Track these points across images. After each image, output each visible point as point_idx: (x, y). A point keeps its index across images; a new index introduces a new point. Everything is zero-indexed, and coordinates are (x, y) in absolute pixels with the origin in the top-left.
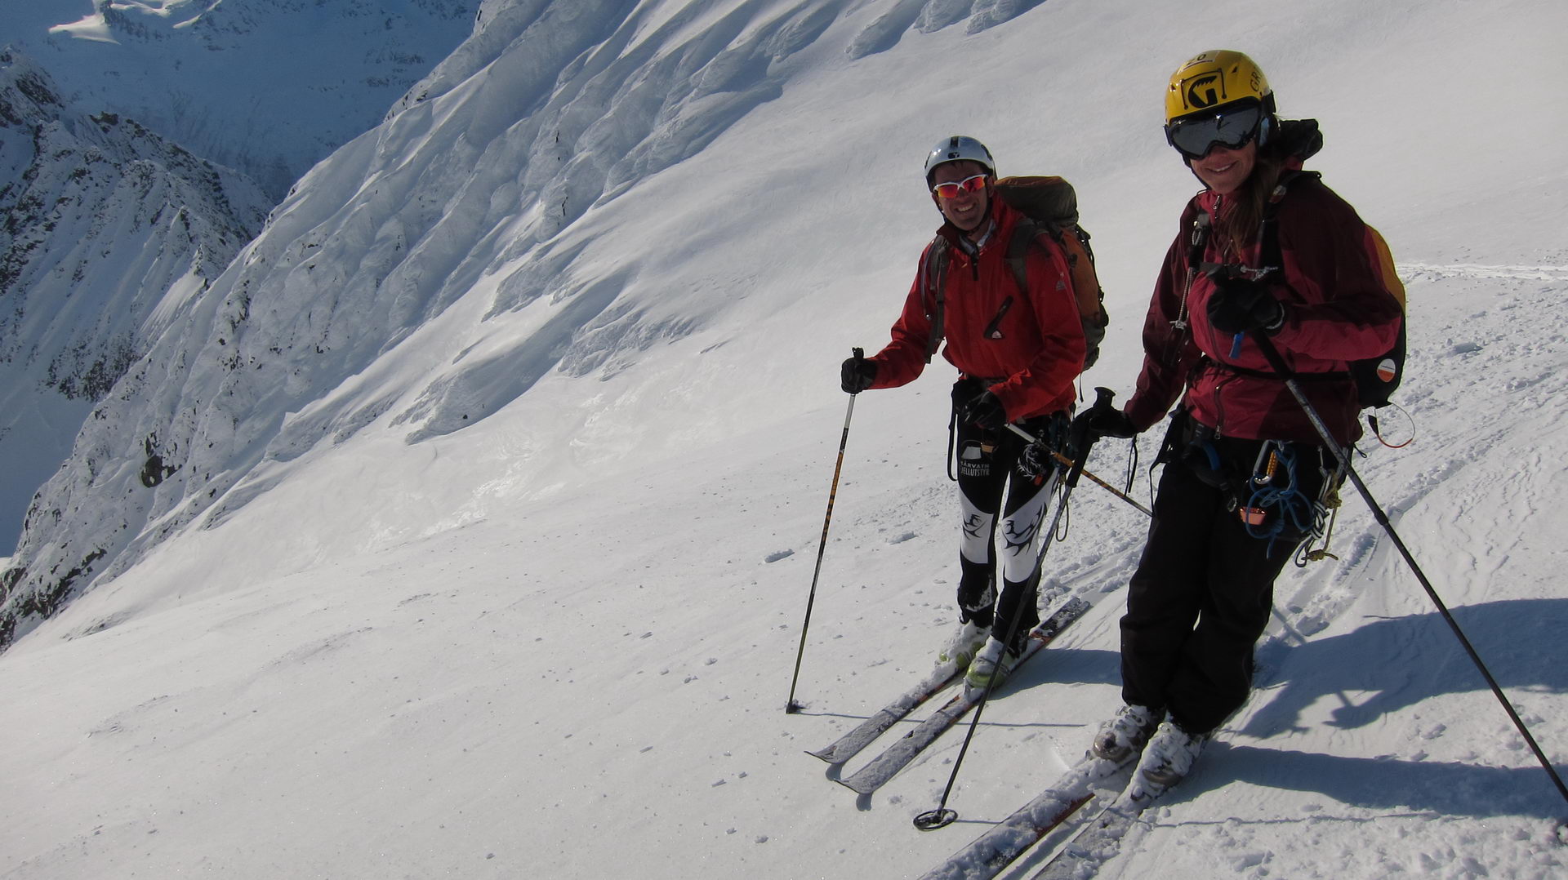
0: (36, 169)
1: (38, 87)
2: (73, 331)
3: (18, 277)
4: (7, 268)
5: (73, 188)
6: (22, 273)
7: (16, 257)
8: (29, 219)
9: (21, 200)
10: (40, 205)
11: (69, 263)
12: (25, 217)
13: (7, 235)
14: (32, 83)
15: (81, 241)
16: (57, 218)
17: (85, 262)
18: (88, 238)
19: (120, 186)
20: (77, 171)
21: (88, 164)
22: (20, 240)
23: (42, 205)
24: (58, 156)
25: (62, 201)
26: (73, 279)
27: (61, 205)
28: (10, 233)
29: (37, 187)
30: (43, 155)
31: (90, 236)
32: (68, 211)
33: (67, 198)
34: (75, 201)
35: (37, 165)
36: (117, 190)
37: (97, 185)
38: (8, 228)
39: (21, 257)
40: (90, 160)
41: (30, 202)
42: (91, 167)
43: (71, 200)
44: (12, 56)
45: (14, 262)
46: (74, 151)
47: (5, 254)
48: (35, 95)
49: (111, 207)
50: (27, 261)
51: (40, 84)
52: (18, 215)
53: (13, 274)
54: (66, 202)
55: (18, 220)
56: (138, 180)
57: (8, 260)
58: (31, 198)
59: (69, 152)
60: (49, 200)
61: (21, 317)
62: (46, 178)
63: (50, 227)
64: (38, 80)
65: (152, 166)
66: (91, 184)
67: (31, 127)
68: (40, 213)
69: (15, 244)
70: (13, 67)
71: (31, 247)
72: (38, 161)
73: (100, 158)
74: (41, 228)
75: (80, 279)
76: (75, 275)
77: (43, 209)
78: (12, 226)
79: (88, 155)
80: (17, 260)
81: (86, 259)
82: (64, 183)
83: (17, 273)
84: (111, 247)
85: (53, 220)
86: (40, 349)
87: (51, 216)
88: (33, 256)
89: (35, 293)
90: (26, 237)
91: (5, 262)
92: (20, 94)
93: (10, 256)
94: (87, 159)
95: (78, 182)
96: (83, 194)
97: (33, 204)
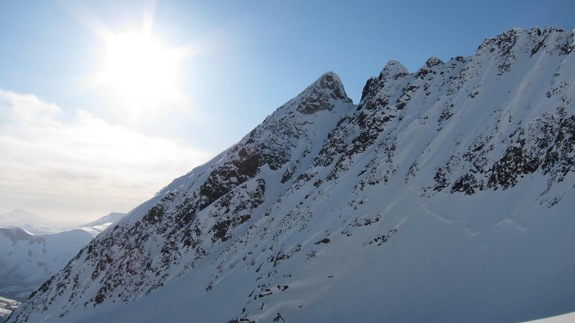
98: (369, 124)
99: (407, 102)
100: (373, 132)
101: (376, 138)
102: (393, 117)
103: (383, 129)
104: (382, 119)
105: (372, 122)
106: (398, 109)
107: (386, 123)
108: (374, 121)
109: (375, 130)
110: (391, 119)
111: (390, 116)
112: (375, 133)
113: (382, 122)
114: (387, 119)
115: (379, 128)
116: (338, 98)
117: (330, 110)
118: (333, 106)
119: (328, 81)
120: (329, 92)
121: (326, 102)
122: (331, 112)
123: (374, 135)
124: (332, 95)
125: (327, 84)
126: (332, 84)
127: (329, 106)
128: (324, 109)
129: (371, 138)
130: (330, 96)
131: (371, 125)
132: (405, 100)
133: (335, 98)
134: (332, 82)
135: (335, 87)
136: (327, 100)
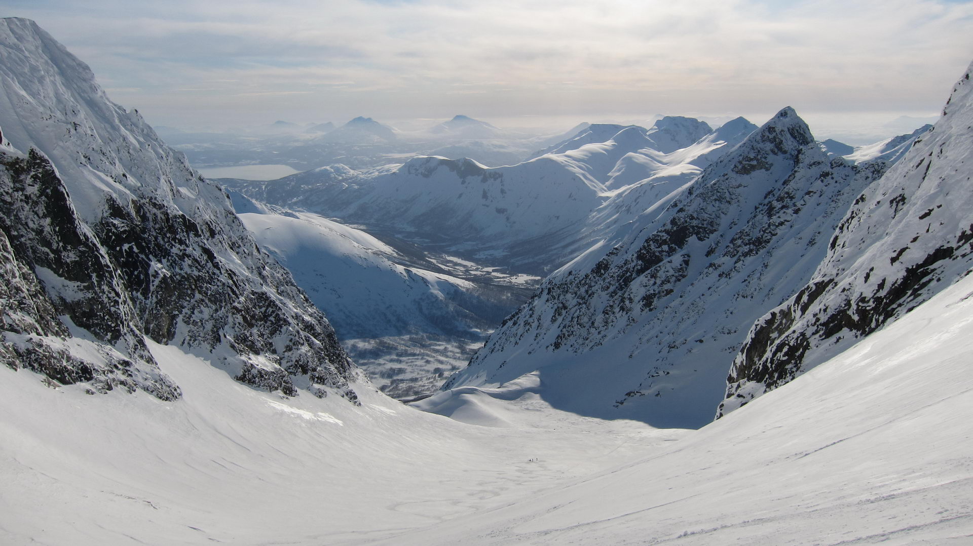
98: (764, 229)
99: (802, 207)
100: (766, 237)
101: (769, 242)
102: (788, 221)
103: (777, 233)
104: (777, 224)
105: (767, 227)
106: (794, 213)
107: (780, 227)
108: (769, 226)
109: (770, 234)
110: (786, 223)
111: (785, 221)
112: (769, 237)
113: (777, 226)
114: (781, 224)
115: (773, 232)
116: (779, 153)
117: (767, 169)
118: (772, 165)
119: (770, 133)
120: (769, 146)
121: (763, 160)
122: (769, 172)
123: (768, 239)
124: (773, 151)
125: (768, 137)
126: (774, 137)
127: (767, 166)
128: (761, 168)
129: (764, 242)
130: (770, 152)
131: (766, 229)
132: (802, 205)
133: (776, 154)
134: (774, 134)
135: (777, 140)
136: (765, 158)
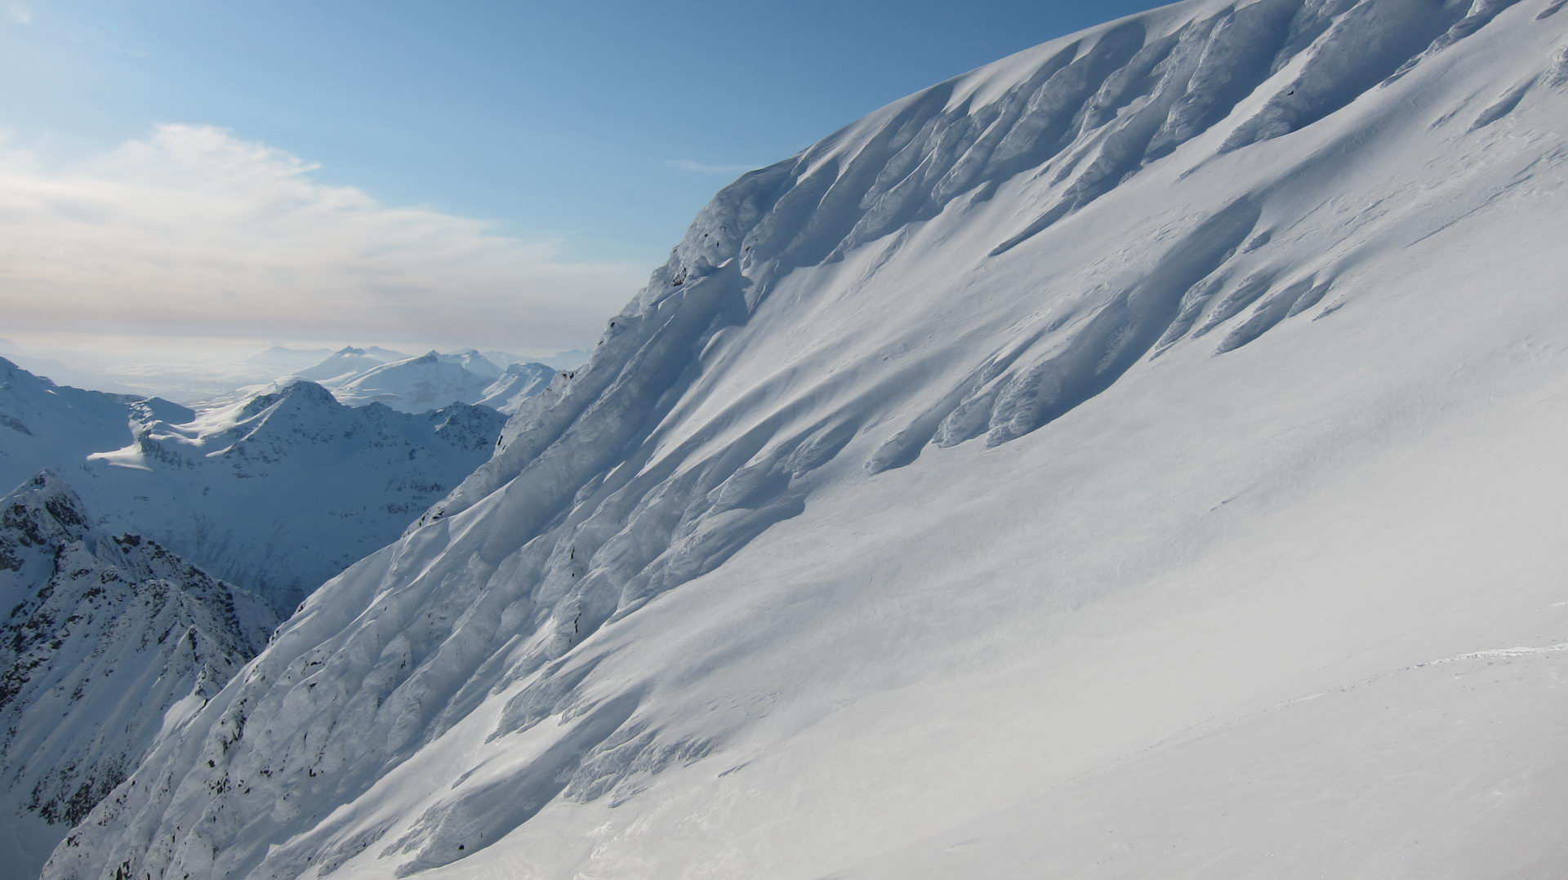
0: (52, 588)
1: (68, 509)
2: (64, 751)
3: (17, 696)
4: (7, 686)
5: (85, 607)
6: (21, 691)
7: (17, 675)
8: (37, 637)
9: (32, 618)
10: (50, 623)
11: (70, 682)
12: (33, 635)
13: (13, 653)
14: (61, 504)
15: (85, 659)
16: (64, 636)
17: (87, 681)
18: (93, 656)
19: (132, 605)
20: (92, 589)
21: (104, 583)
22: (25, 658)
23: (53, 623)
24: (76, 575)
25: (72, 619)
26: (72, 698)
27: (71, 623)
28: (16, 650)
29: (50, 605)
30: (61, 574)
31: (95, 654)
32: (77, 629)
33: (78, 617)
34: (86, 620)
35: (54, 584)
36: (129, 609)
37: (110, 604)
38: (15, 646)
39: (23, 675)
40: (107, 579)
41: (41, 619)
42: (108, 586)
43: (81, 618)
44: (46, 479)
45: (15, 679)
46: (92, 570)
47: (8, 672)
48: (62, 517)
49: (121, 626)
50: (29, 679)
51: (68, 505)
52: (26, 632)
53: (12, 692)
54: (77, 620)
55: (26, 637)
56: (151, 599)
57: (9, 678)
58: (43, 616)
59: (87, 572)
60: (60, 618)
61: (14, 736)
62: (60, 596)
63: (57, 646)
64: (68, 502)
65: (167, 586)
66: (104, 602)
67: (54, 547)
68: (48, 630)
69: (19, 661)
70: (44, 490)
71: (35, 664)
72: (55, 580)
73: (116, 577)
74: (47, 645)
75: (80, 697)
76: (75, 694)
77: (53, 626)
78: (19, 644)
79: (105, 575)
80: (18, 678)
81: (89, 677)
82: (78, 602)
83: (16, 691)
84: (115, 666)
85: (61, 638)
86: (27, 770)
87: (59, 634)
88: (34, 674)
89: (30, 712)
90: (31, 655)
91: (6, 680)
92: (47, 515)
93: (12, 674)
94: (103, 578)
95: (91, 601)
96: (94, 612)
97: (42, 622)
